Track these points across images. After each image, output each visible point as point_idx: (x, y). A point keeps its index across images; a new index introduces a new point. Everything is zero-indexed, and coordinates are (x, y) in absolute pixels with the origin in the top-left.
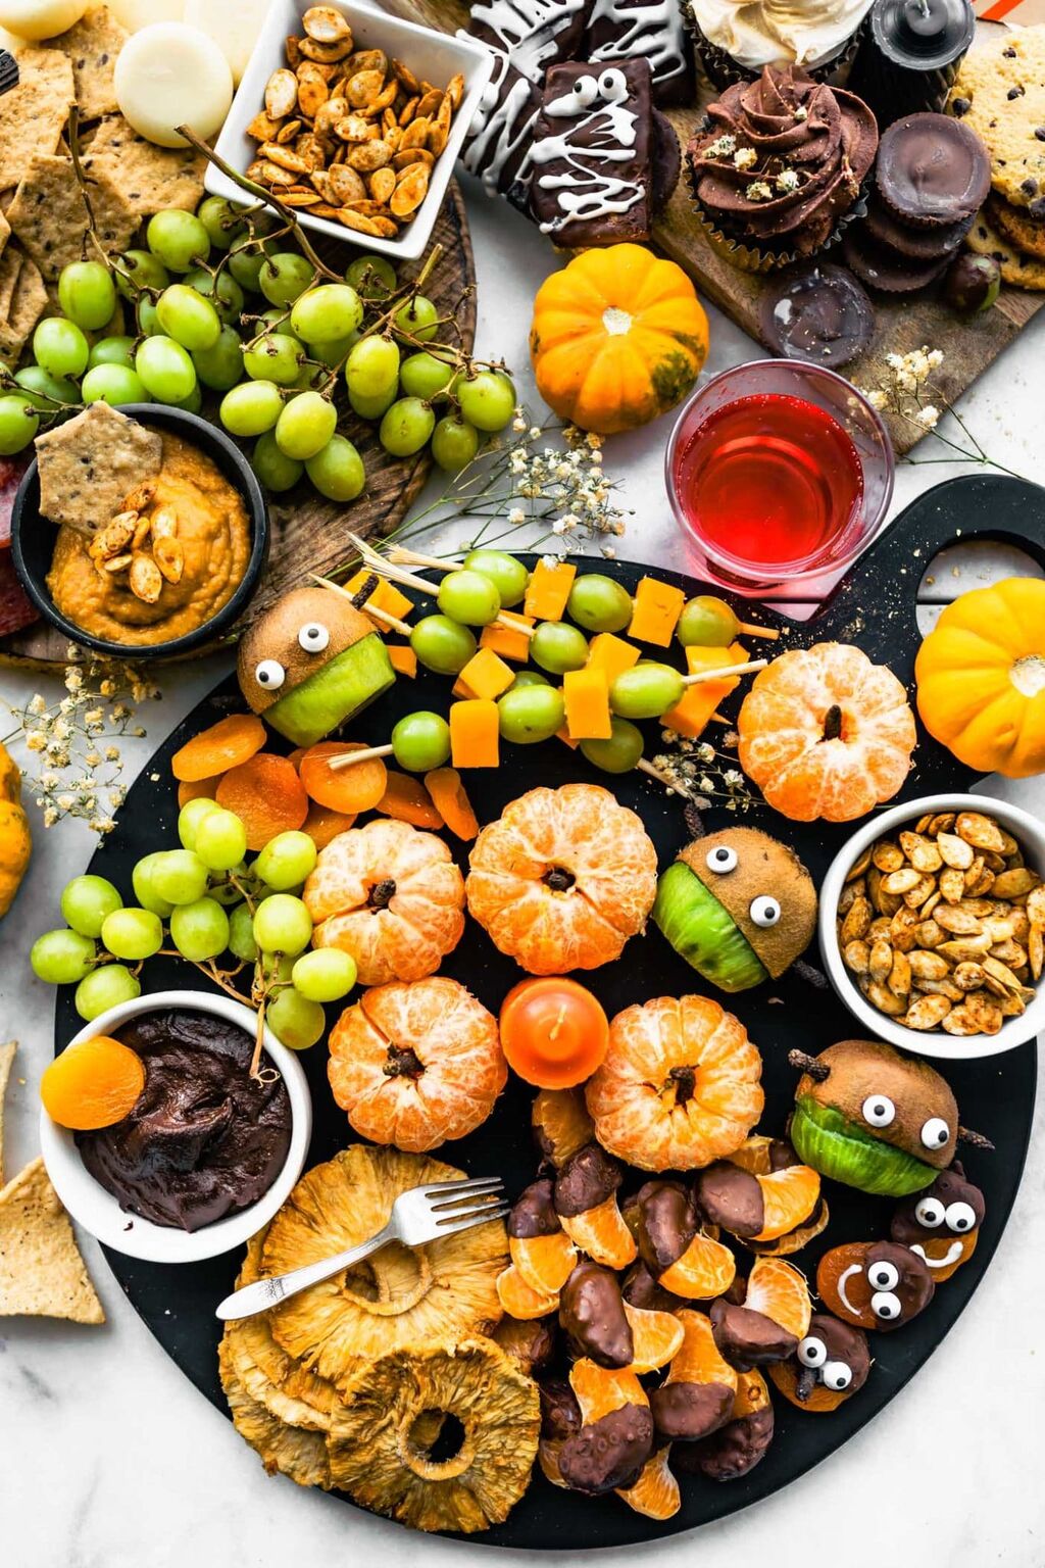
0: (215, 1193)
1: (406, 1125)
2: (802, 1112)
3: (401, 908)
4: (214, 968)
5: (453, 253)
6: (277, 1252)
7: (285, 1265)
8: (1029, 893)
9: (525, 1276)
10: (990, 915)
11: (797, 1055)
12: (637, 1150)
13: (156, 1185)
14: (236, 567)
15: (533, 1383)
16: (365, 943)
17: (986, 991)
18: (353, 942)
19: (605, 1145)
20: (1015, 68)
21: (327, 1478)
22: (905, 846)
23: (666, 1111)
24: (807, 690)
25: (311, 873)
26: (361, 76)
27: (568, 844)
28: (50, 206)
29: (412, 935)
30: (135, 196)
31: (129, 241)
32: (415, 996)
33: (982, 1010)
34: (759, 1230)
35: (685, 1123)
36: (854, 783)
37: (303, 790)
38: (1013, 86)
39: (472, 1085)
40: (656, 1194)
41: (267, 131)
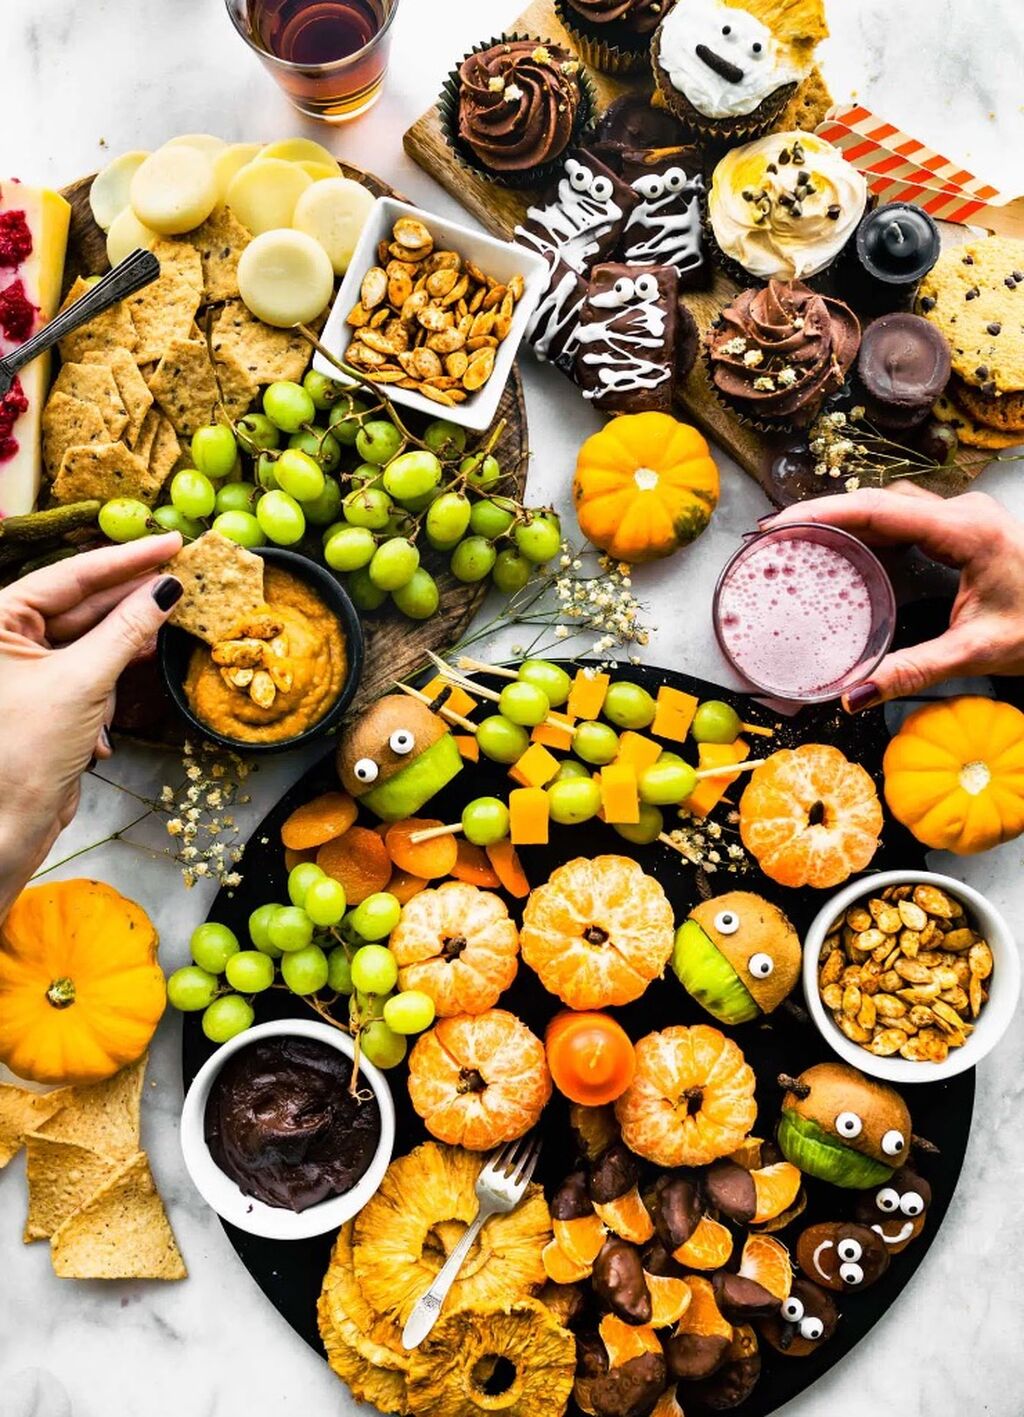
0: (318, 1182)
1: (473, 1132)
2: (787, 1121)
3: (470, 958)
4: (316, 1002)
5: (511, 412)
6: (366, 1228)
7: (373, 1239)
8: (971, 947)
9: (566, 1251)
10: (940, 964)
11: (784, 1078)
12: (656, 1152)
13: (271, 1175)
14: (336, 678)
15: (571, 1334)
16: (441, 986)
17: (935, 1027)
18: (432, 985)
19: (630, 1146)
20: (972, 274)
21: (403, 1406)
22: (873, 911)
23: (679, 1120)
24: (797, 786)
25: (397, 926)
26: (439, 274)
27: (604, 909)
28: (185, 379)
29: (479, 980)
30: (253, 369)
31: (248, 406)
32: (480, 1028)
33: (932, 1043)
34: (753, 1215)
35: (695, 1132)
36: (833, 861)
37: (389, 857)
38: (970, 288)
39: (526, 1101)
40: (670, 1185)
41: (362, 318)
